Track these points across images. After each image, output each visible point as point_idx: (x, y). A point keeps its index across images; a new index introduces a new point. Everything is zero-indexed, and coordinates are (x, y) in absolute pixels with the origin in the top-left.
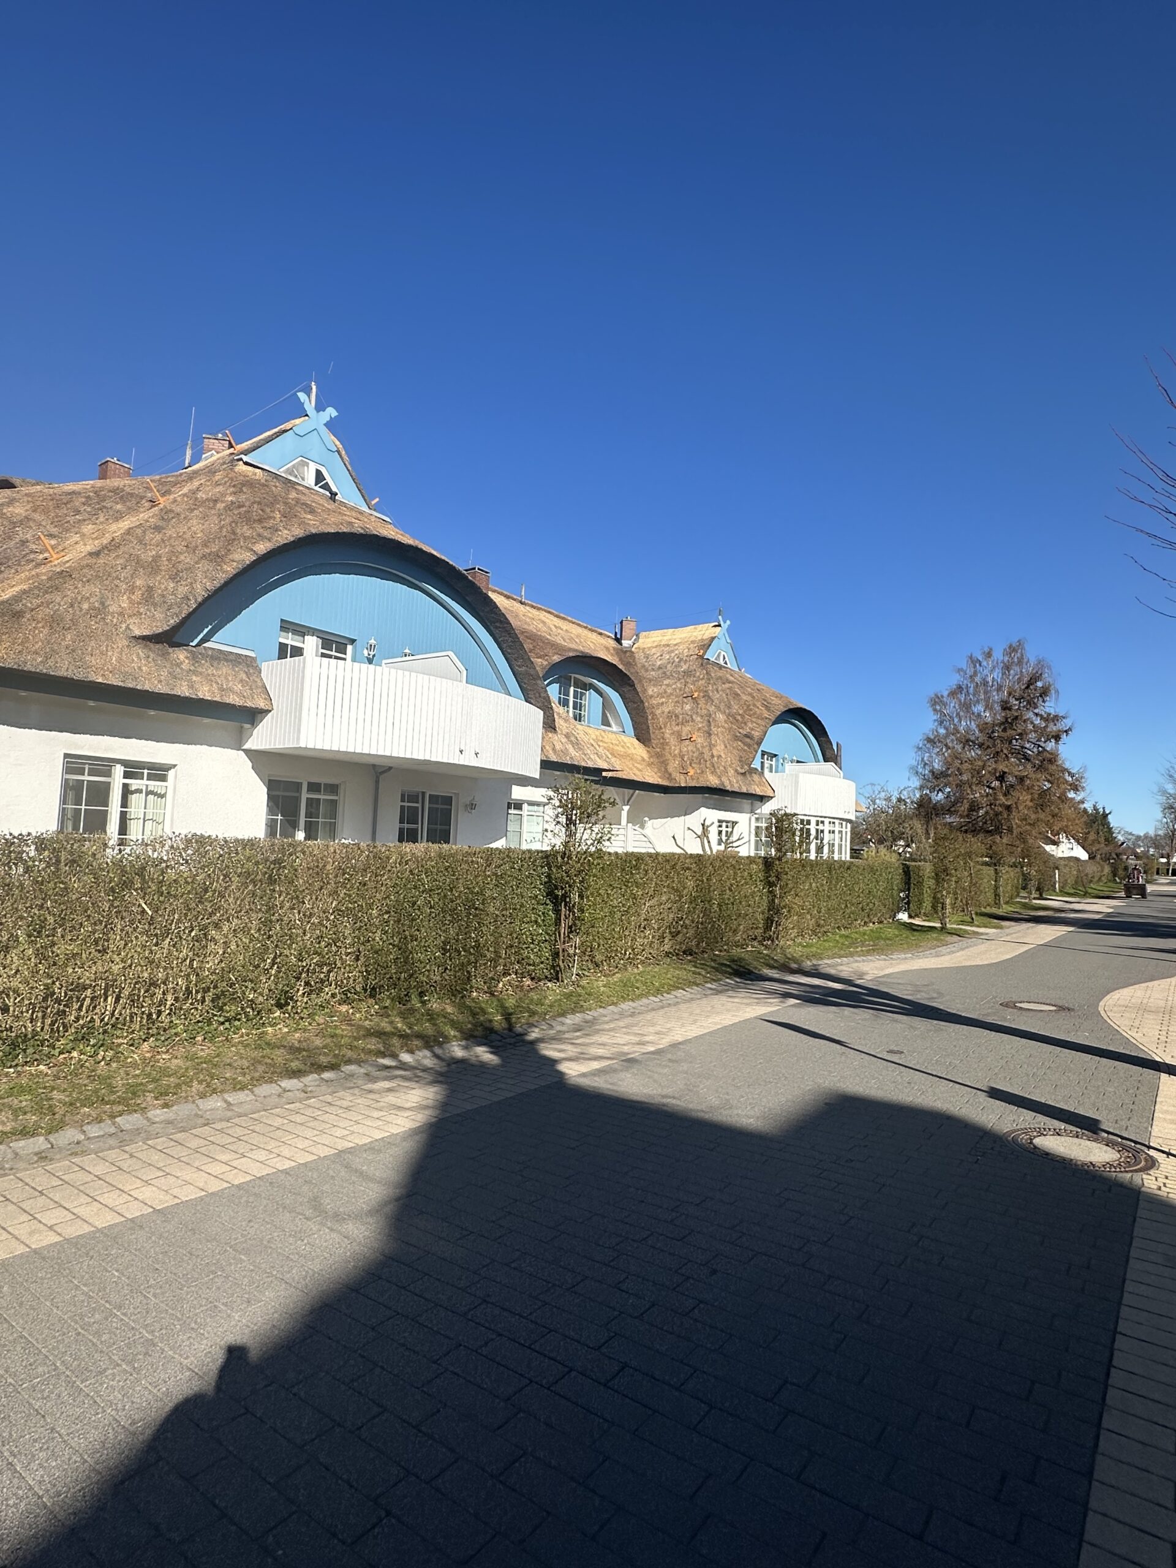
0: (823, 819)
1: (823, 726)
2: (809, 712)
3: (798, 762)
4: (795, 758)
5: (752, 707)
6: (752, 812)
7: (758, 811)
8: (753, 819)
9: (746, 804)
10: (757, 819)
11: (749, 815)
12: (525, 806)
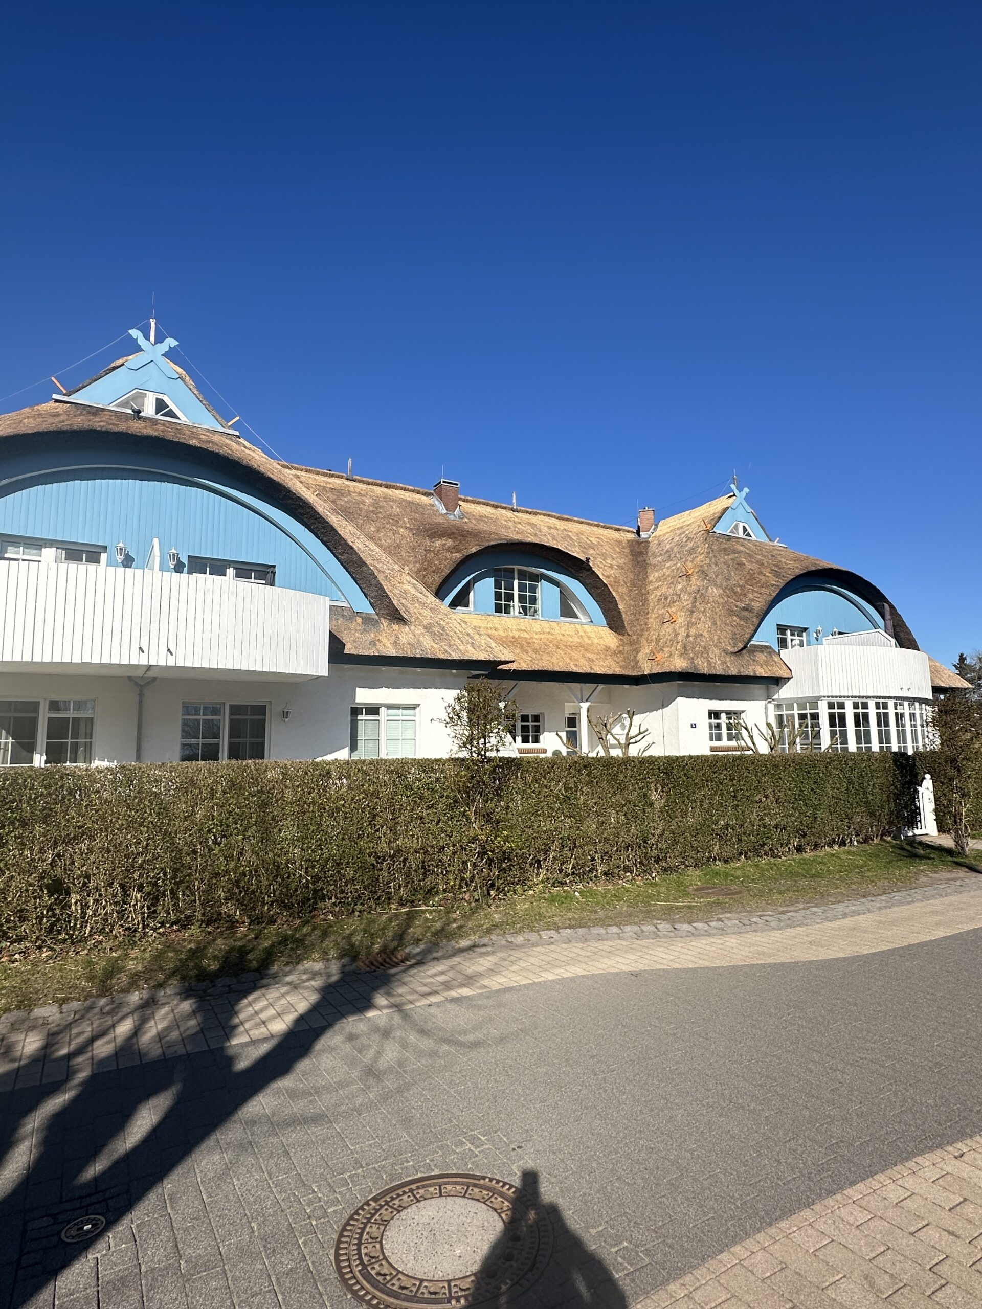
0: (864, 700)
1: (874, 587)
2: (847, 573)
3: (840, 633)
4: (835, 630)
5: (756, 575)
6: (769, 698)
7: (776, 697)
8: (771, 707)
9: (757, 689)
10: (779, 706)
11: (764, 703)
12: (383, 710)
